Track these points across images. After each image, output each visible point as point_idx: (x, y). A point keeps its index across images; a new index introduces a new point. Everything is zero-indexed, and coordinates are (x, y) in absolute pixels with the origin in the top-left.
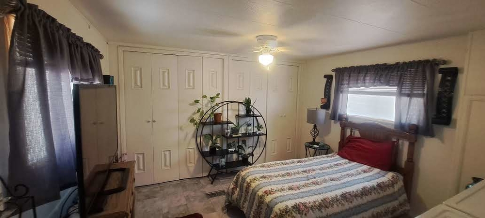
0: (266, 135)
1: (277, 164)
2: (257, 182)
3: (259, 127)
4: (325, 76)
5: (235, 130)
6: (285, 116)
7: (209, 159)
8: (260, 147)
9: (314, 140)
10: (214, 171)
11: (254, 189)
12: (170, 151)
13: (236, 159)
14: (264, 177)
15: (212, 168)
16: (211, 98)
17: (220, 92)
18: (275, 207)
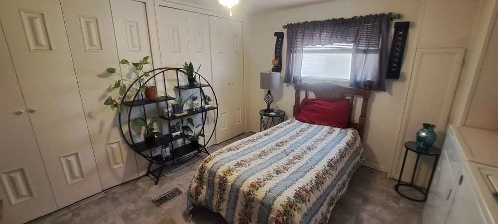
0: (217, 108)
1: (245, 143)
2: (235, 174)
3: (206, 99)
4: (276, 34)
5: (177, 108)
6: (233, 83)
7: (147, 153)
8: (208, 123)
9: (269, 107)
10: (155, 166)
11: (233, 184)
12: (77, 154)
13: (182, 143)
14: (239, 164)
15: (151, 162)
16: (136, 65)
17: (148, 54)
18: (275, 203)
